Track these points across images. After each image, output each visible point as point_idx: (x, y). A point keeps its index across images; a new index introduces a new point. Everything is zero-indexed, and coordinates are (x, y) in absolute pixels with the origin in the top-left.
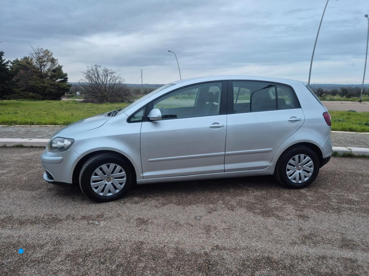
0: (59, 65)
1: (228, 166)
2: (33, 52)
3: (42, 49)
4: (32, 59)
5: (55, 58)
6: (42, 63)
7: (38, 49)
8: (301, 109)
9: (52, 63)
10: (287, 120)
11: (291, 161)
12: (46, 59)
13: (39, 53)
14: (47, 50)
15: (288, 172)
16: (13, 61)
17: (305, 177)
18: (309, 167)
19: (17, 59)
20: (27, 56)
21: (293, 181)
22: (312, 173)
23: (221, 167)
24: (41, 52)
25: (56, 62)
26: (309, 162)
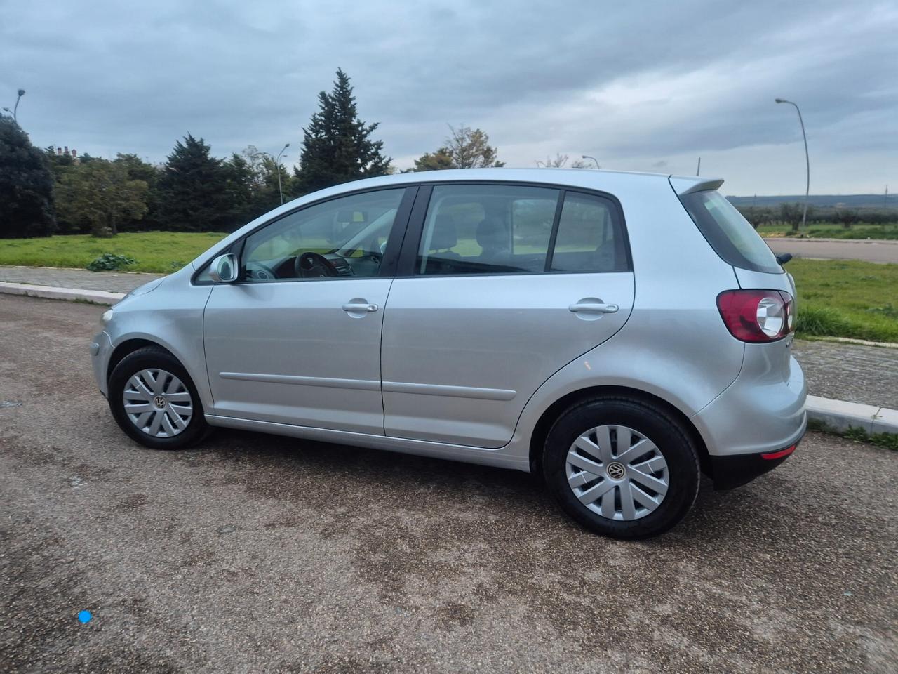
0: (498, 162)
1: (394, 422)
2: (452, 138)
3: (469, 129)
4: (451, 153)
5: (493, 148)
6: (466, 159)
7: (461, 131)
8: (632, 273)
9: (485, 158)
10: (566, 307)
11: (584, 440)
12: (474, 150)
13: (463, 139)
14: (478, 130)
15: (571, 476)
16: (421, 159)
17: (638, 506)
18: (652, 474)
19: (427, 154)
20: (444, 147)
21: (593, 507)
22: (664, 497)
23: (374, 420)
24: (466, 136)
25: (494, 155)
26: (652, 457)
